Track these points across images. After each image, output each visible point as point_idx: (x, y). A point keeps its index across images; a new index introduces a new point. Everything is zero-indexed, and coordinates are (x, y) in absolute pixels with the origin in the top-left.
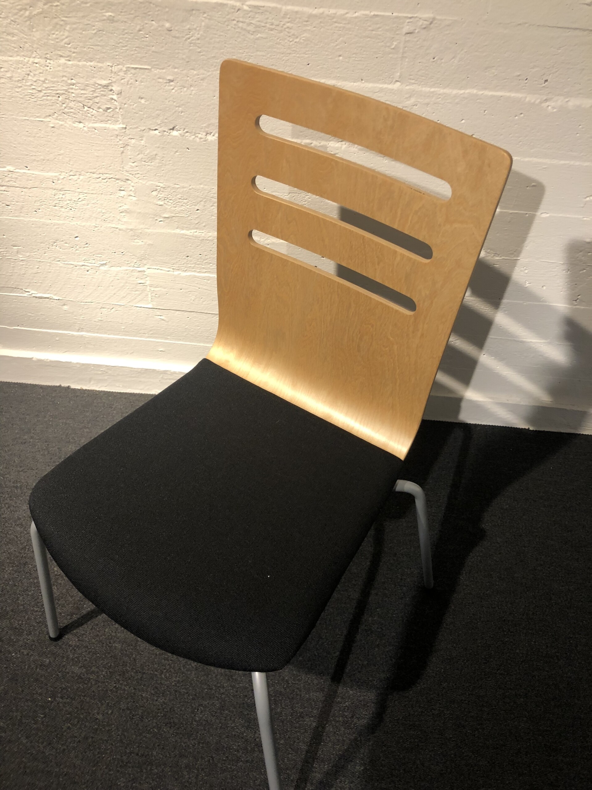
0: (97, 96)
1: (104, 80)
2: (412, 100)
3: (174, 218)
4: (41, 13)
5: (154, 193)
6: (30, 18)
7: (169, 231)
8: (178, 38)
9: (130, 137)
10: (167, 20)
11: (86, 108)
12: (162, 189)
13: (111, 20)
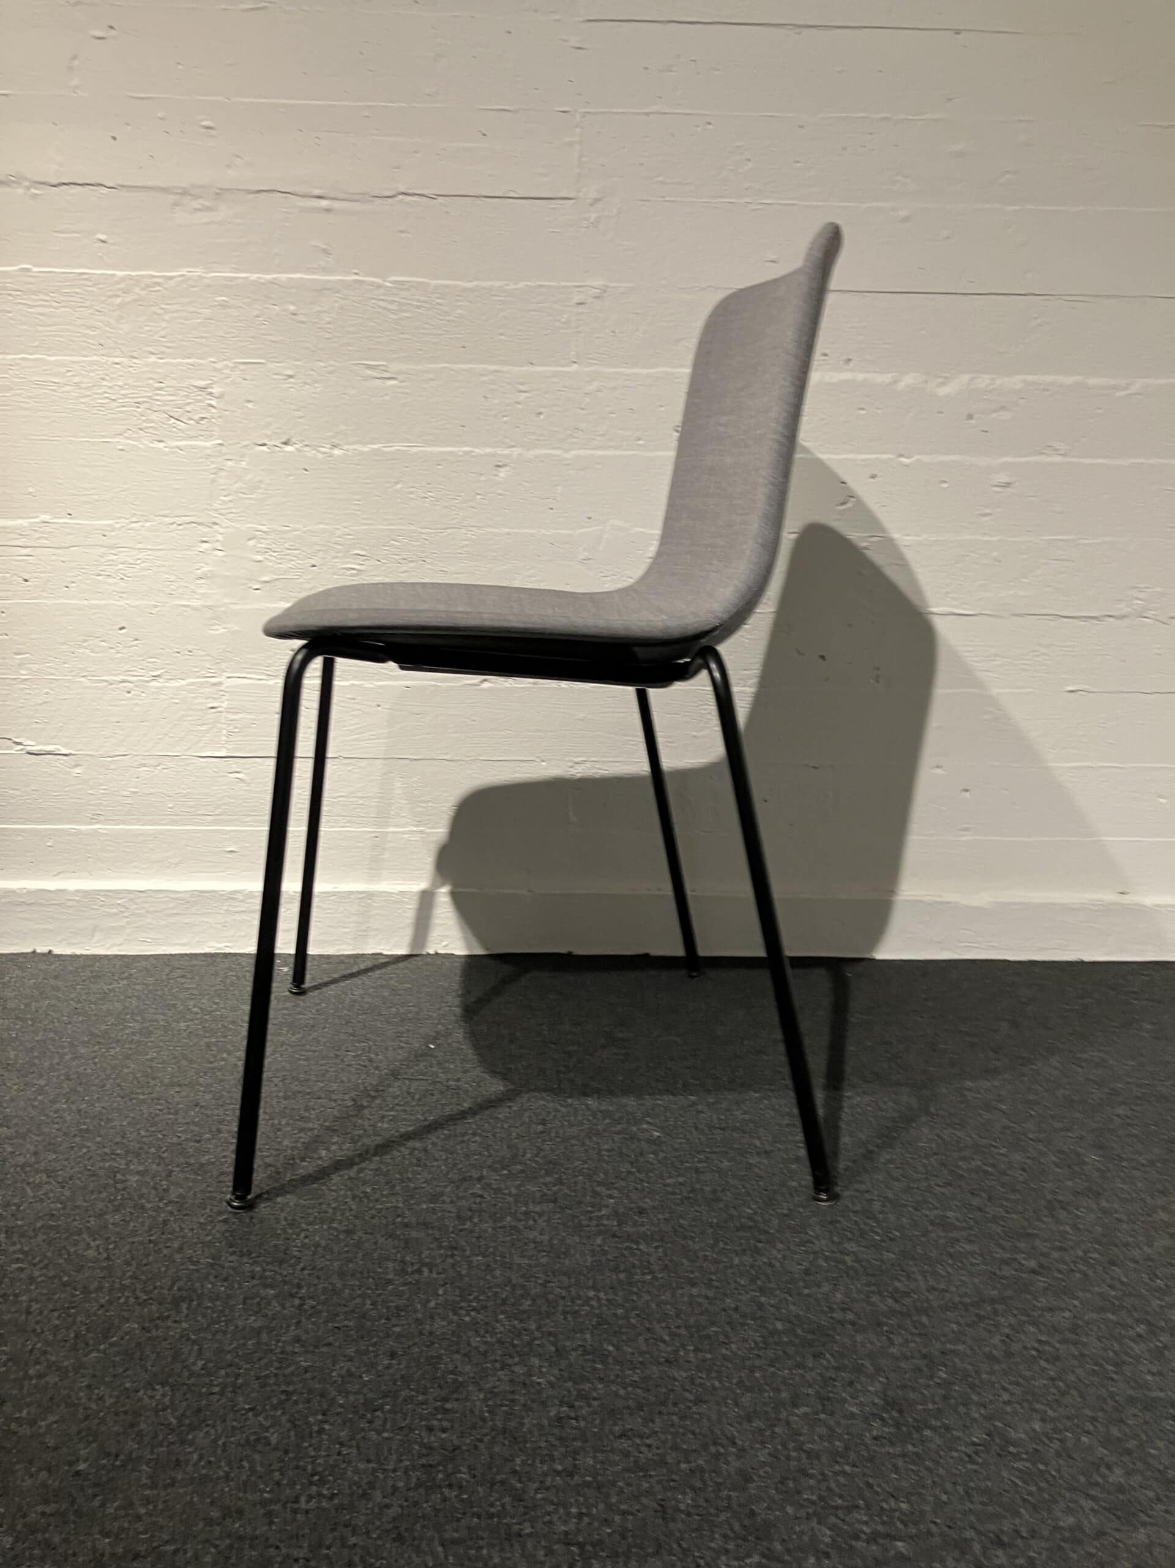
0: (191, 403)
1: (202, 379)
2: (596, 385)
3: (277, 583)
4: (135, 301)
5: (251, 543)
6: (120, 306)
7: (268, 605)
8: (303, 322)
9: (228, 457)
10: (293, 303)
11: (173, 420)
12: (265, 536)
13: (224, 306)
